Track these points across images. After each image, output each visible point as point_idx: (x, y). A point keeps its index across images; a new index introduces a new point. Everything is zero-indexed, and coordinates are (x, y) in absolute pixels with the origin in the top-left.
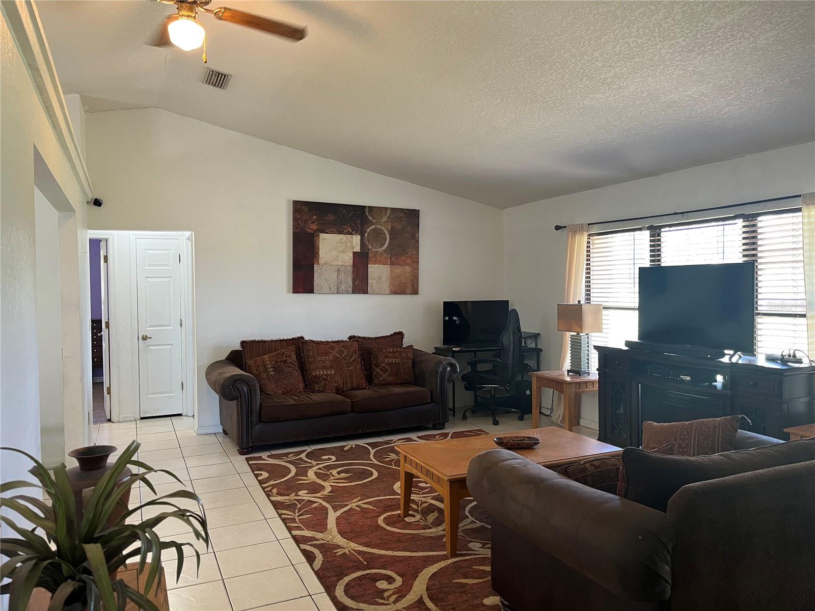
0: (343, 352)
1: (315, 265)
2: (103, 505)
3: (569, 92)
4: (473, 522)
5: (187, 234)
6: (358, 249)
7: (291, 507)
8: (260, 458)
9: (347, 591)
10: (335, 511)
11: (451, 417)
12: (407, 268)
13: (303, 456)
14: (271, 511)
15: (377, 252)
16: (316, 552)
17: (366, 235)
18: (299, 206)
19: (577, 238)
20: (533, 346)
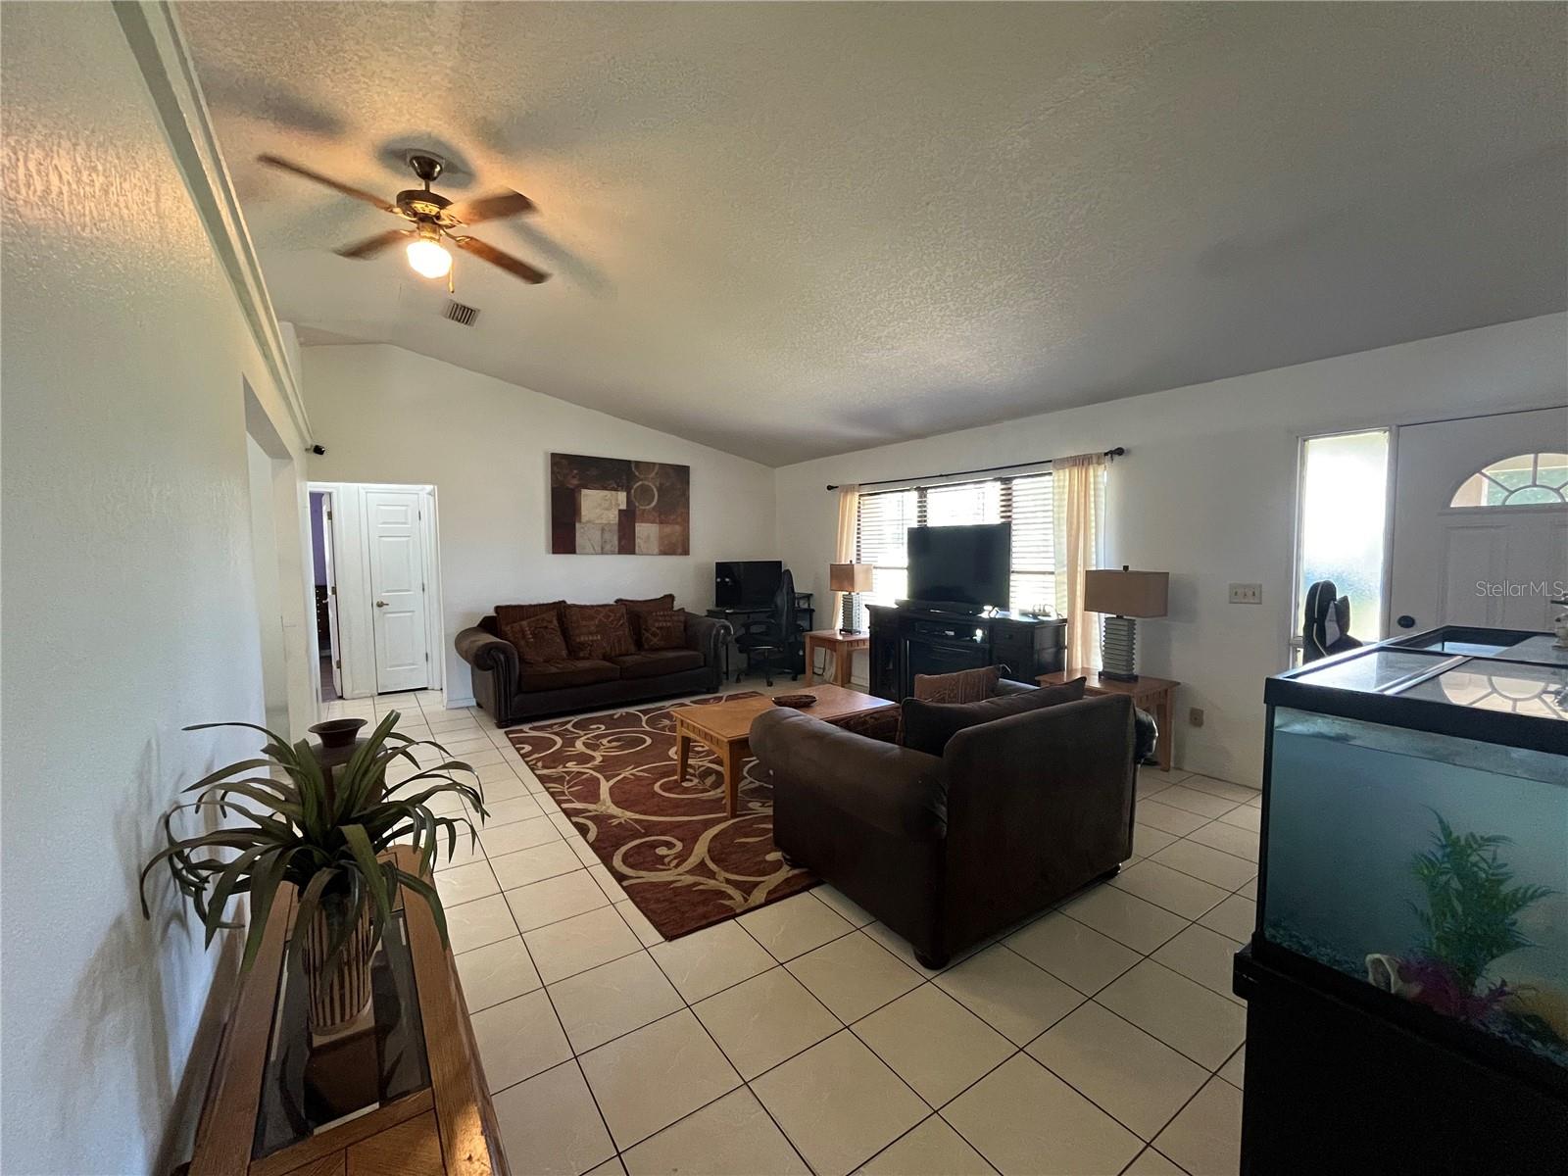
0: (610, 616)
1: (577, 525)
2: (361, 780)
3: (845, 349)
4: (751, 782)
5: (429, 488)
6: (623, 507)
7: (560, 780)
8: (521, 731)
9: (625, 860)
10: (608, 781)
11: (725, 681)
12: (678, 528)
13: (569, 726)
14: (536, 785)
15: (644, 510)
16: (589, 823)
17: (633, 491)
18: (557, 459)
19: (849, 498)
20: (806, 606)
